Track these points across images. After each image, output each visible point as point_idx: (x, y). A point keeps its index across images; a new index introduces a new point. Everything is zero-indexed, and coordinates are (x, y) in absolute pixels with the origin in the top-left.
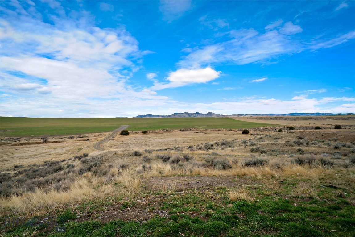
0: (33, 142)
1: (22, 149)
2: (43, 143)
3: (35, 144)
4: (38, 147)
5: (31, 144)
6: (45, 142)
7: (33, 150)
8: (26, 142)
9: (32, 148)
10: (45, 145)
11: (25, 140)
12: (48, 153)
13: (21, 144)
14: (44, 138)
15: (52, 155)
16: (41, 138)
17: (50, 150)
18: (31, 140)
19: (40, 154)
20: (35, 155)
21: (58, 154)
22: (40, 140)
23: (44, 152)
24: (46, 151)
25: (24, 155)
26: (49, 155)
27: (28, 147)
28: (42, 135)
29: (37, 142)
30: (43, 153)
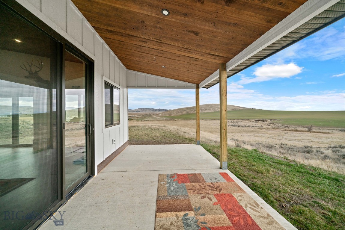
0: (299, 130)
1: (289, 134)
2: (308, 131)
3: (300, 131)
4: (302, 134)
5: (297, 131)
6: (310, 131)
7: (297, 136)
8: (293, 129)
9: (297, 134)
10: (309, 134)
11: (293, 127)
12: (311, 141)
13: (290, 130)
14: (308, 128)
15: (313, 142)
16: (307, 128)
17: (313, 138)
18: (297, 128)
19: (303, 140)
20: (298, 140)
21: (320, 143)
22: (306, 129)
23: (307, 138)
24: (309, 138)
25: (290, 138)
26: (311, 142)
27: (294, 133)
28: (306, 125)
29: (302, 130)
30: (305, 139)
